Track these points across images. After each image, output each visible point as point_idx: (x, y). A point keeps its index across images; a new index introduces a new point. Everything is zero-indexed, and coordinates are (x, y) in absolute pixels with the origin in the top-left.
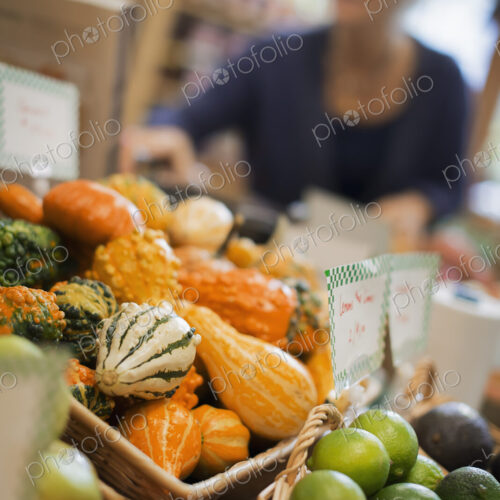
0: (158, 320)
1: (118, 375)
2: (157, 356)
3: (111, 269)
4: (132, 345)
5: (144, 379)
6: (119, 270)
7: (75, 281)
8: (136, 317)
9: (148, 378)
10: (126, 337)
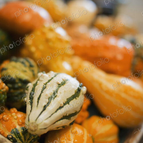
0: (59, 84)
1: (38, 125)
2: (61, 108)
3: (33, 49)
4: (45, 104)
5: (55, 123)
6: (37, 49)
7: (13, 60)
8: (46, 84)
9: (57, 121)
10: (41, 98)
